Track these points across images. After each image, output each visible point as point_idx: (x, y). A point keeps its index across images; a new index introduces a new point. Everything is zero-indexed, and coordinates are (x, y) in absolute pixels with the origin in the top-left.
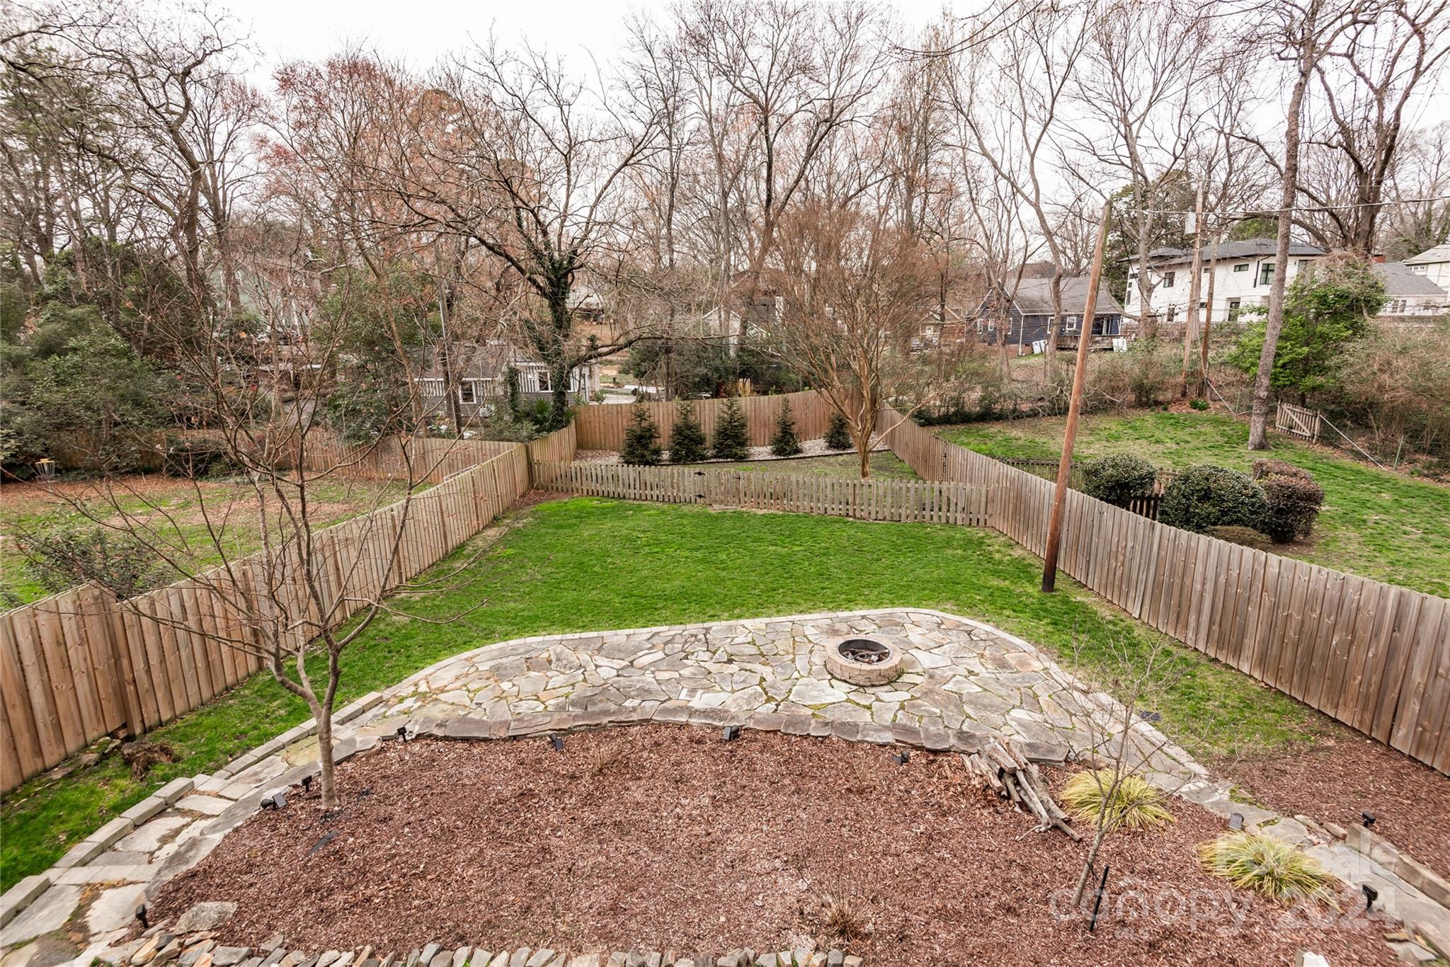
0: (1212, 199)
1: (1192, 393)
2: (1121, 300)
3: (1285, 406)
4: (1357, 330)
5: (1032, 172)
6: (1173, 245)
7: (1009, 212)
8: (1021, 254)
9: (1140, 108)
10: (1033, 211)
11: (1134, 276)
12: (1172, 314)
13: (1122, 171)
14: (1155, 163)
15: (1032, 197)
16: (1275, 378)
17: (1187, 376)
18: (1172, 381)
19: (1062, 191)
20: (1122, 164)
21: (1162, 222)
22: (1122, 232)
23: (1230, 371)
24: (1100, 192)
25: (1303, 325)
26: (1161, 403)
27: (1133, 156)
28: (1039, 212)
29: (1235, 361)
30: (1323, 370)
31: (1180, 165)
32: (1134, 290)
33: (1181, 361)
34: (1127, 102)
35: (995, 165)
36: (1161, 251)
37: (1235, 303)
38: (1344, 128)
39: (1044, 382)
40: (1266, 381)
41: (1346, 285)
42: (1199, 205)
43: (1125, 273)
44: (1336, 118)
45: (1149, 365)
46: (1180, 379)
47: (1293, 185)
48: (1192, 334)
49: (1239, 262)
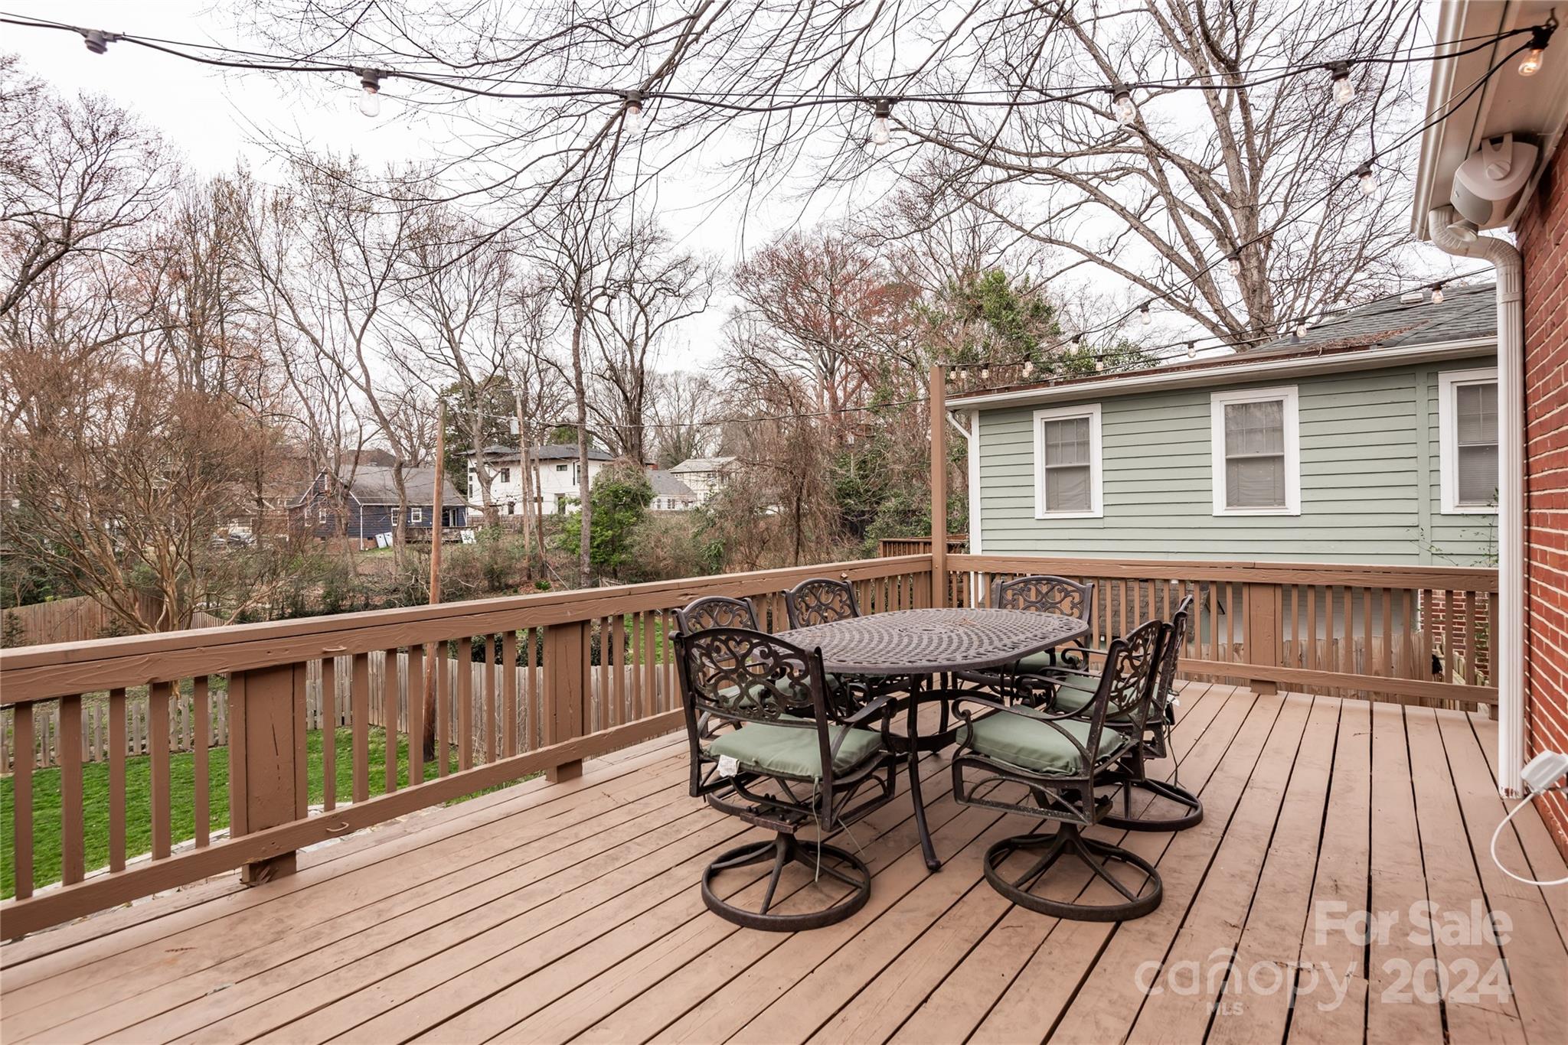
0: (532, 406)
1: (537, 577)
2: (463, 492)
3: (604, 580)
4: (639, 515)
5: (360, 358)
6: (503, 443)
7: (336, 393)
8: (355, 438)
9: (459, 318)
10: (364, 395)
11: (472, 470)
12: (511, 505)
13: (450, 371)
14: (479, 369)
15: (362, 381)
16: (593, 557)
17: (530, 560)
18: (518, 566)
19: (394, 380)
20: (449, 364)
21: (489, 422)
22: (457, 427)
23: (563, 554)
24: (431, 387)
25: (606, 514)
26: (511, 586)
27: (457, 358)
28: (371, 397)
29: (564, 547)
30: (625, 548)
31: (499, 372)
32: (475, 483)
33: (523, 547)
34: (447, 310)
35: (314, 341)
36: (493, 448)
37: (560, 496)
38: (612, 366)
39: (396, 573)
40: (587, 559)
41: (628, 483)
42: (519, 411)
43: (465, 467)
44: (606, 357)
45: (496, 551)
46: (525, 563)
47: (584, 403)
48: (530, 525)
49: (561, 463)
